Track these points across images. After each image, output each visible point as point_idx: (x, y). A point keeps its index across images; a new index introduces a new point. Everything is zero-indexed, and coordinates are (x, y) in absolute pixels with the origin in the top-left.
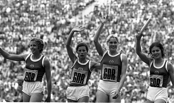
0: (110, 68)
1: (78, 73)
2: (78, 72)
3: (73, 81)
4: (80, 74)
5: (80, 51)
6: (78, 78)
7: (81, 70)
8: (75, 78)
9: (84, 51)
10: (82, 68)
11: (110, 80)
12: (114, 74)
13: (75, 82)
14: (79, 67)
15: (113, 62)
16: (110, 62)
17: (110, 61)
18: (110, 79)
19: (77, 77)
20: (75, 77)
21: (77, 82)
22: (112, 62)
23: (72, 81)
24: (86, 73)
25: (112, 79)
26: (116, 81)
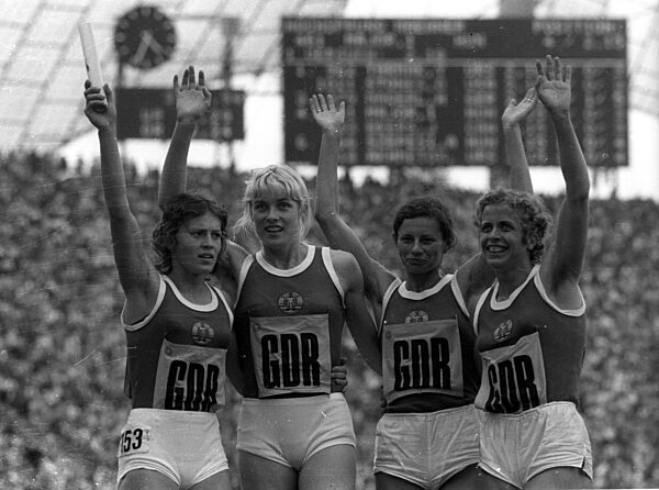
0: (287, 330)
1: (413, 341)
2: (409, 339)
3: (397, 388)
4: (423, 342)
5: (409, 239)
6: (415, 366)
7: (421, 319)
8: (406, 369)
9: (425, 239)
10: (421, 313)
11: (301, 388)
12: (316, 355)
13: (406, 387)
14: (407, 315)
15: (300, 300)
16: (286, 301)
17: (281, 300)
18: (296, 383)
19: (410, 363)
20: (404, 363)
21: (416, 386)
22: (295, 301)
23: (393, 389)
24: (451, 329)
25: (307, 383)
26: (328, 390)
